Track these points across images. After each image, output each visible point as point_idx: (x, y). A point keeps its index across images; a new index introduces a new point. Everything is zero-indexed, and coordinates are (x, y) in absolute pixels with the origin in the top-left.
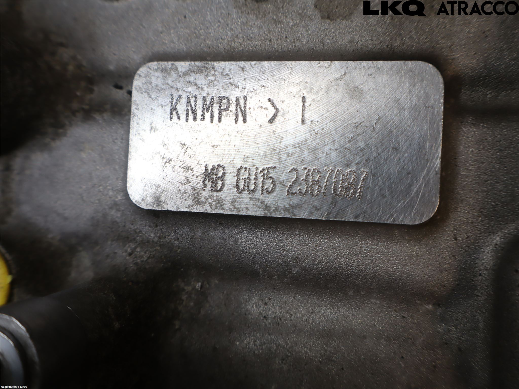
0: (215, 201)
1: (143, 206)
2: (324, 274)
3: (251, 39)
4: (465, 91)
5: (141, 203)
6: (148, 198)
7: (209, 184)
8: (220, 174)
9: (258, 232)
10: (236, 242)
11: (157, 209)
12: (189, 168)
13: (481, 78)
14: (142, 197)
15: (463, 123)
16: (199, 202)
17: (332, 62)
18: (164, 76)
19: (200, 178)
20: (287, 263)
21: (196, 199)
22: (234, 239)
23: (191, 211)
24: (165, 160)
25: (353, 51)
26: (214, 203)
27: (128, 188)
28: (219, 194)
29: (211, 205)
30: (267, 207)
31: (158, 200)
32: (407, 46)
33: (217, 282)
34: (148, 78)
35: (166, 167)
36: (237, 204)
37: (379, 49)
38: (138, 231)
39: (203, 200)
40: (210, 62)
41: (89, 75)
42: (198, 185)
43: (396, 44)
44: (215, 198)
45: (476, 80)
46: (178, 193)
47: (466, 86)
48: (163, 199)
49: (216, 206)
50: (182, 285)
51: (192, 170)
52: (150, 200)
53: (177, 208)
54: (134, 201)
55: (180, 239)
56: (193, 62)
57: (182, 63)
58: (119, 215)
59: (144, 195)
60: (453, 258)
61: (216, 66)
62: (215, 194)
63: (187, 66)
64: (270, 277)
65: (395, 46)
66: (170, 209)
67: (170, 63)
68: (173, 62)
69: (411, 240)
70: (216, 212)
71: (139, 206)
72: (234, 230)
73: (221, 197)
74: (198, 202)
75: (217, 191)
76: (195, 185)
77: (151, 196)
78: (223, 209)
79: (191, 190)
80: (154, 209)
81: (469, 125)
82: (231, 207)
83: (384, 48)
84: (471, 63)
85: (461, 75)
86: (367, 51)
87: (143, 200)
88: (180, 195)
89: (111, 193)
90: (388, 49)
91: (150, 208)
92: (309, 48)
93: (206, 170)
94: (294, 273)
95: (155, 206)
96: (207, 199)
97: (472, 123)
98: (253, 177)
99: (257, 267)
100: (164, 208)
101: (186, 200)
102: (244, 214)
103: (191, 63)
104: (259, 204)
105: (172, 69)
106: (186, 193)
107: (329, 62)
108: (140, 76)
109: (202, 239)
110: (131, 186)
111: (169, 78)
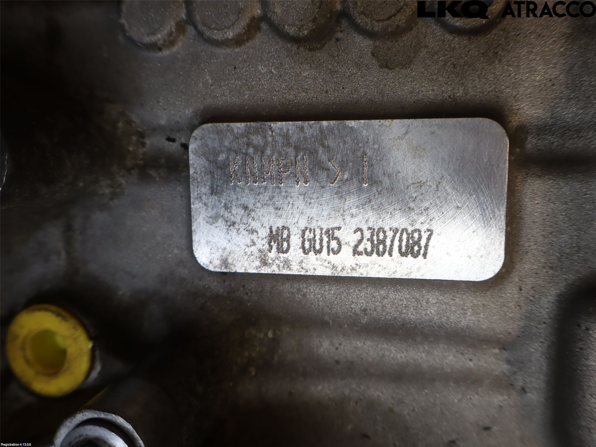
0: (282, 262)
1: (211, 268)
2: (393, 324)
3: (306, 91)
4: (531, 140)
5: (208, 266)
6: (215, 261)
7: (275, 246)
8: (285, 236)
9: (325, 285)
10: (304, 295)
11: (225, 271)
12: (253, 230)
13: (547, 127)
14: (209, 260)
15: (529, 175)
16: (267, 263)
17: (392, 121)
18: (221, 138)
19: (265, 240)
20: (356, 315)
21: (263, 261)
22: (303, 293)
23: (259, 272)
24: (229, 224)
25: (414, 102)
26: (282, 264)
27: (194, 252)
28: (285, 255)
29: (278, 266)
30: (334, 267)
31: (225, 262)
32: (470, 96)
33: (288, 329)
34: (203, 141)
35: (230, 230)
36: (304, 265)
37: (440, 99)
38: (207, 287)
39: (270, 261)
40: (266, 123)
41: (140, 130)
42: (264, 247)
43: (458, 95)
44: (282, 259)
45: (542, 129)
46: (245, 255)
47: (532, 134)
48: (230, 261)
49: (283, 267)
50: (254, 332)
51: (257, 232)
52: (217, 262)
53: (245, 269)
54: (202, 264)
55: (249, 294)
56: (249, 123)
57: (238, 125)
58: (186, 271)
59: (211, 257)
60: (518, 308)
61: (273, 127)
62: (281, 255)
63: (243, 127)
64: (340, 326)
65: (458, 97)
66: (238, 271)
67: (225, 124)
68: (228, 124)
69: (476, 292)
70: (283, 273)
71: (207, 268)
72: (302, 284)
73: (288, 259)
74: (265, 263)
75: (283, 252)
76: (261, 247)
77: (218, 259)
78: (290, 269)
79: (258, 252)
80: (222, 271)
81: (534, 177)
82: (298, 267)
83: (446, 99)
84: (537, 113)
85: (526, 125)
86: (429, 102)
87: (211, 262)
88: (247, 256)
89: (176, 251)
90: (450, 100)
91: (218, 270)
92: (368, 100)
93: (271, 232)
94: (363, 323)
95: (223, 268)
96: (274, 261)
97: (538, 175)
98: (318, 237)
99: (326, 318)
100: (233, 270)
101: (253, 261)
102: (311, 274)
103: (247, 124)
104: (326, 264)
105: (228, 131)
106: (252, 255)
107: (390, 120)
108: (196, 139)
109: (271, 293)
110: (197, 249)
111: (225, 140)
